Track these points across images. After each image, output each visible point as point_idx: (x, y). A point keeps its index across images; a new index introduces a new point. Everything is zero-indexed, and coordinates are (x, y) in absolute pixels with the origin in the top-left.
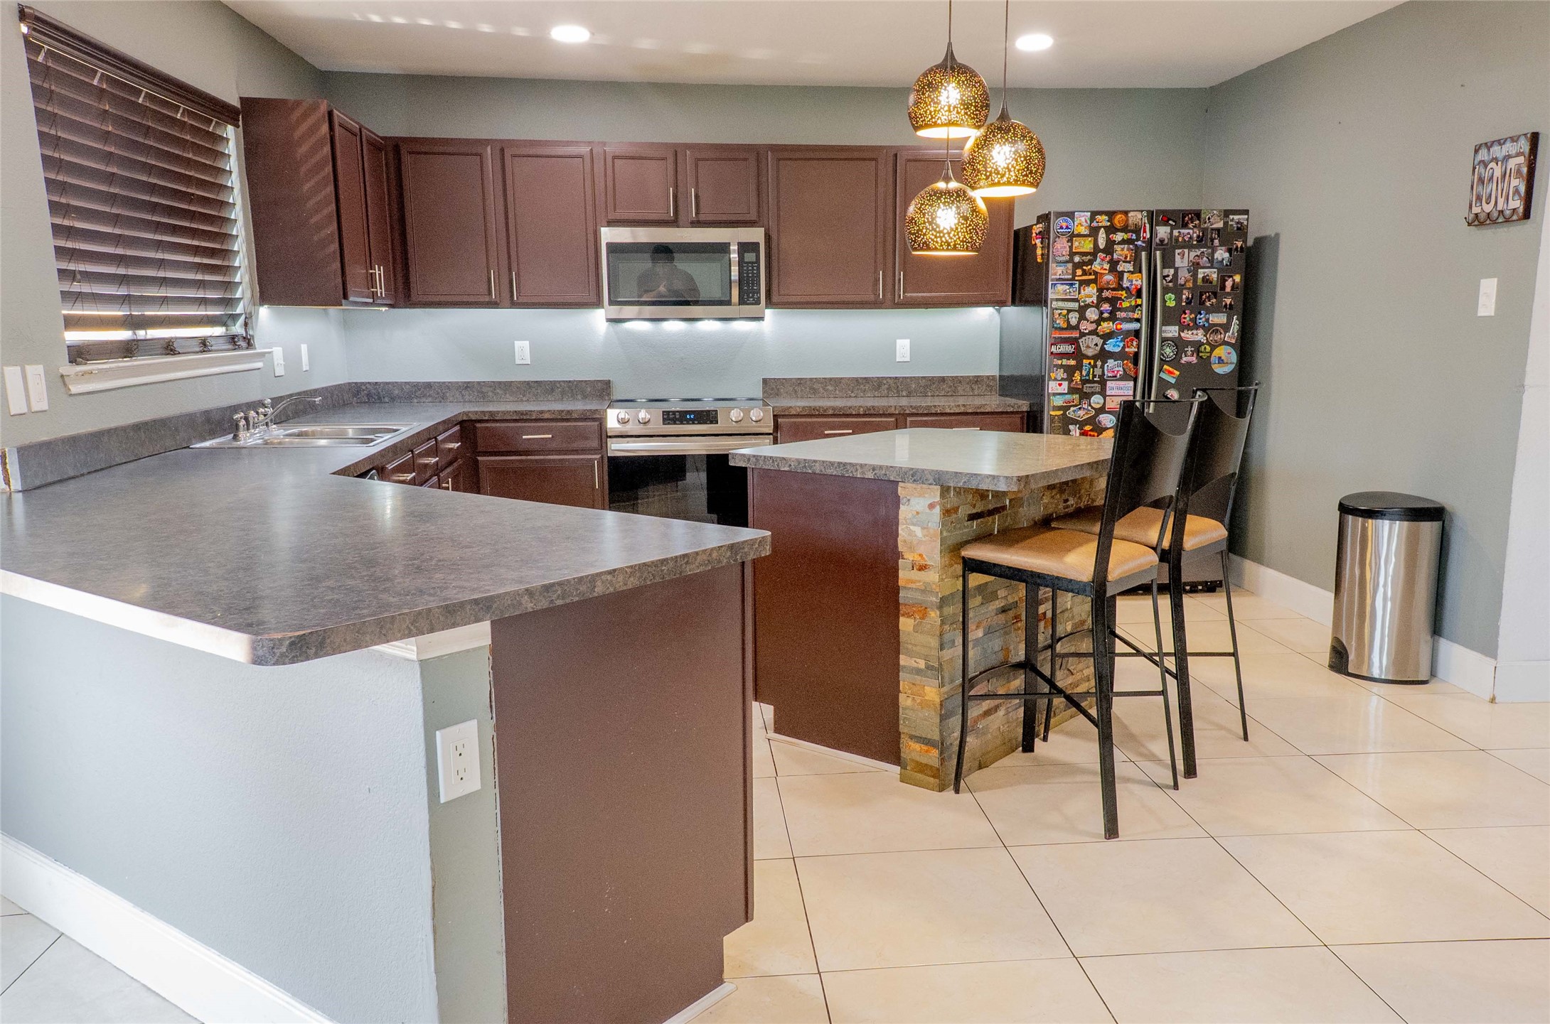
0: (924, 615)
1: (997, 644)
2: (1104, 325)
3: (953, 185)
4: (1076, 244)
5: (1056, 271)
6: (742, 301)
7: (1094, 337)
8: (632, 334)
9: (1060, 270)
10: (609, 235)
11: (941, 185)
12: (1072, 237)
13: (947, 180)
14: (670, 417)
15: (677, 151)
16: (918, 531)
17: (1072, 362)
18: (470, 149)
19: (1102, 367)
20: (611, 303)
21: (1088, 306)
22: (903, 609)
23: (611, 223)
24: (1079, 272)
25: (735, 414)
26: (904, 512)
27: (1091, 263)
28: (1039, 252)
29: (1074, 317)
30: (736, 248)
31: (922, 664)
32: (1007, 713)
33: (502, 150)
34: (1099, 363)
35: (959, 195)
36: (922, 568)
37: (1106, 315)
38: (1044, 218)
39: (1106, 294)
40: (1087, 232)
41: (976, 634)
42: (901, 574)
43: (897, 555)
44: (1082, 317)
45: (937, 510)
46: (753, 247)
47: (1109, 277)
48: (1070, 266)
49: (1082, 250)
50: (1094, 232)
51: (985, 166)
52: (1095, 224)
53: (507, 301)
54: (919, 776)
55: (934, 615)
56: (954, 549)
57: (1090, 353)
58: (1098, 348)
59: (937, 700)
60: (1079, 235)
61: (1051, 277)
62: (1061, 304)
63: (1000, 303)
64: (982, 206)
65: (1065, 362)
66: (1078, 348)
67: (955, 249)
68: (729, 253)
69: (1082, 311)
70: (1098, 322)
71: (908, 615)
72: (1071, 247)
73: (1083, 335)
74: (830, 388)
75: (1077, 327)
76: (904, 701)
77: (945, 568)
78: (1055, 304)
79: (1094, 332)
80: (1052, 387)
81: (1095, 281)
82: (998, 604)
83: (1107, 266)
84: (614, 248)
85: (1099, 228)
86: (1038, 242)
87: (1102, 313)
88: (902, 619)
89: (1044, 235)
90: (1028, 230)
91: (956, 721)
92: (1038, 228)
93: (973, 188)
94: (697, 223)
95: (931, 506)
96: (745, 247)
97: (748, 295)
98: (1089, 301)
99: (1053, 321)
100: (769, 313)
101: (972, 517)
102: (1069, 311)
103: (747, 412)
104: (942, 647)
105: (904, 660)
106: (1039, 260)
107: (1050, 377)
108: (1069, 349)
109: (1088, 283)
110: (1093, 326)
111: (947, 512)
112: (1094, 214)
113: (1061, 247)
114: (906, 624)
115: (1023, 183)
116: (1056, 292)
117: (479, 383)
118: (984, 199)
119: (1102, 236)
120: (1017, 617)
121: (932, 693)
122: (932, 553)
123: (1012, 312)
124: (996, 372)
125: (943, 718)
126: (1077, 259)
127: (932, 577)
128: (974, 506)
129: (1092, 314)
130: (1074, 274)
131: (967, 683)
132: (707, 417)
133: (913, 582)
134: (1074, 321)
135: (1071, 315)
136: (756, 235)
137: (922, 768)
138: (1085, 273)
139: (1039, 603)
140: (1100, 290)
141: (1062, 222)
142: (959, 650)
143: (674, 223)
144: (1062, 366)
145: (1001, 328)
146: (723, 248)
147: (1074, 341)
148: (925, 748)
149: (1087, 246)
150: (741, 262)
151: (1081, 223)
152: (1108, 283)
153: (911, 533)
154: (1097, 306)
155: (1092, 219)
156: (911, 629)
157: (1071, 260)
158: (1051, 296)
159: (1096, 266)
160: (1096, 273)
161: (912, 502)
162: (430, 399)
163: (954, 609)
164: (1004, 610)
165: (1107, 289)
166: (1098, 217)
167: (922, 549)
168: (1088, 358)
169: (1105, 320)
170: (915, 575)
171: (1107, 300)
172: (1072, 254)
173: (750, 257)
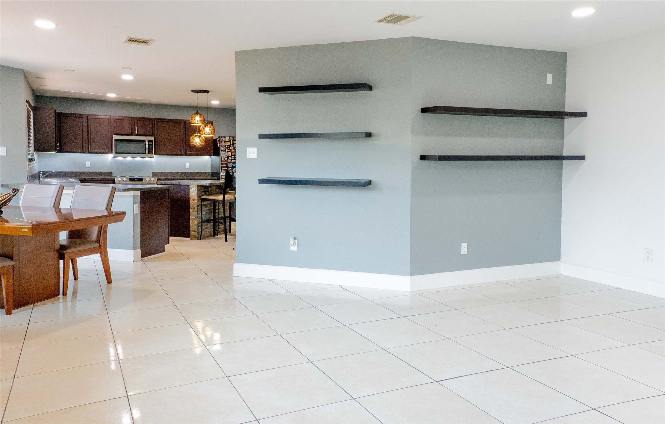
0: (194, 208)
1: (208, 215)
2: (233, 160)
3: (199, 134)
4: (226, 143)
5: (222, 149)
6: (148, 153)
7: (231, 163)
8: (117, 160)
9: (223, 148)
10: (115, 137)
11: (196, 134)
12: (225, 142)
13: (197, 133)
14: (131, 180)
15: (132, 119)
16: (193, 194)
17: (226, 168)
18: (79, 116)
19: (233, 170)
20: (115, 153)
21: (229, 157)
22: (190, 208)
23: (116, 134)
24: (227, 149)
25: (148, 179)
26: (191, 190)
27: (229, 147)
28: (218, 144)
29: (226, 159)
30: (147, 141)
31: (194, 217)
32: (210, 229)
33: (88, 117)
34: (232, 169)
35: (200, 136)
36: (194, 200)
37: (233, 158)
38: (219, 137)
39: (233, 154)
40: (228, 141)
41: (204, 213)
42: (190, 201)
43: (189, 198)
44: (228, 159)
45: (197, 190)
46: (152, 141)
47: (234, 150)
48: (225, 148)
49: (227, 145)
50: (230, 141)
51: (204, 132)
52: (230, 139)
53: (87, 152)
54: (194, 238)
55: (196, 208)
56: (199, 197)
57: (230, 166)
58: (232, 165)
59: (197, 223)
60: (227, 141)
61: (221, 150)
62: (223, 156)
63: (211, 155)
64: (204, 138)
65: (225, 168)
66: (227, 165)
67: (199, 145)
68: (145, 142)
69: (228, 157)
70: (231, 160)
71: (191, 209)
72: (225, 144)
73: (228, 163)
74: (169, 174)
75: (227, 161)
76: (191, 224)
77: (198, 200)
78: (222, 156)
79: (231, 162)
80: (222, 174)
81: (230, 151)
82: (207, 208)
83: (233, 148)
84: (116, 140)
85: (231, 140)
86: (218, 142)
87: (232, 158)
88: (190, 210)
89: (219, 141)
90: (216, 139)
91: (200, 228)
92: (218, 139)
93: (202, 135)
94: (137, 135)
95: (195, 189)
96: (149, 141)
97: (150, 152)
98: (229, 155)
99: (222, 159)
100: (155, 156)
101: (203, 192)
102: (225, 157)
103: (150, 179)
104: (198, 214)
105: (191, 217)
106: (218, 146)
107: (221, 172)
108: (225, 165)
109: (229, 151)
110: (230, 161)
111: (198, 190)
112: (230, 137)
113: (223, 144)
114: (191, 210)
115: (211, 135)
116: (222, 153)
117: (76, 172)
118: (204, 137)
119: (232, 141)
120: (212, 211)
121: (196, 222)
122: (196, 197)
123: (213, 157)
124: (210, 172)
125: (198, 227)
126: (226, 146)
127: (196, 201)
128: (203, 190)
129: (230, 158)
130: (226, 149)
131: (202, 222)
132: (141, 180)
133: (193, 203)
134: (226, 160)
135: (226, 158)
136: (152, 138)
137: (194, 237)
138: (228, 149)
139: (216, 210)
140: (232, 153)
141: (223, 138)
142: (201, 215)
143: (131, 135)
144: (224, 169)
145: (211, 161)
146: (144, 141)
147: (226, 164)
148: (195, 233)
149: (229, 144)
150: (148, 144)
151: (227, 139)
152: (233, 152)
153: (192, 194)
154: (231, 156)
155: (229, 138)
156: (192, 211)
157: (225, 146)
158: (221, 154)
159: (231, 148)
160: (230, 149)
161: (192, 188)
162: (62, 176)
163: (200, 207)
164: (209, 210)
165: (233, 153)
166: (231, 138)
167: (194, 197)
168: (229, 167)
169: (233, 159)
170: (193, 201)
171: (233, 155)
172: (225, 145)
173: (150, 143)
